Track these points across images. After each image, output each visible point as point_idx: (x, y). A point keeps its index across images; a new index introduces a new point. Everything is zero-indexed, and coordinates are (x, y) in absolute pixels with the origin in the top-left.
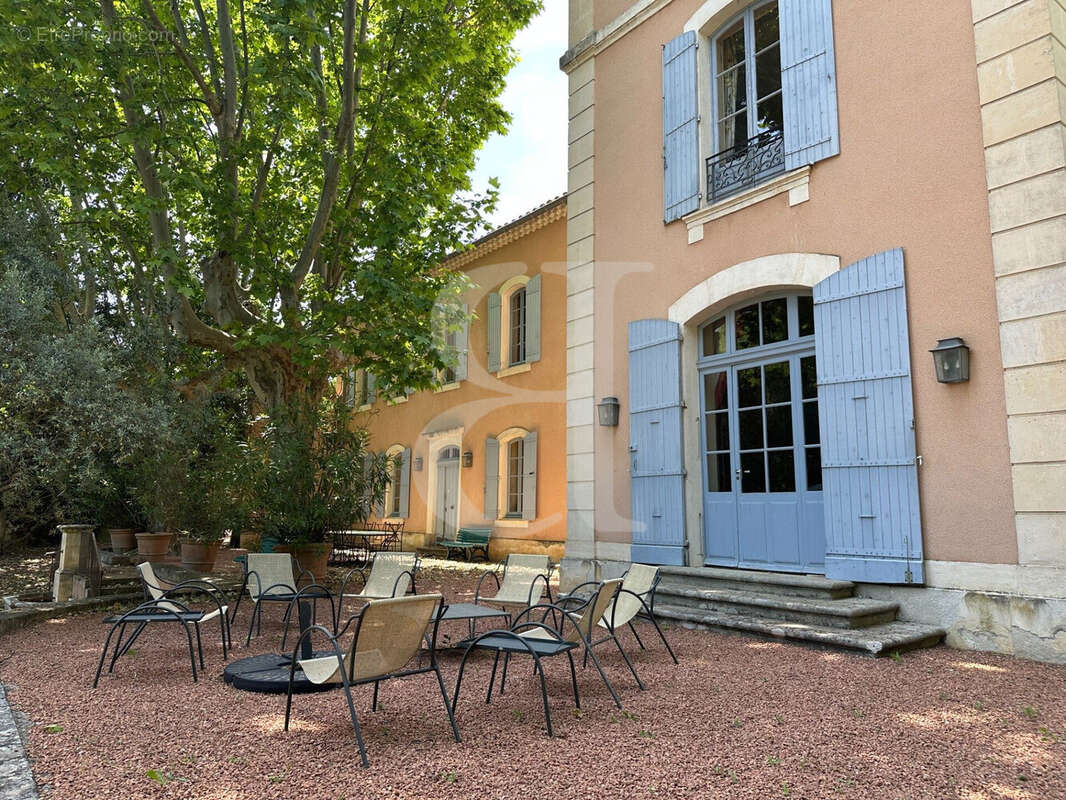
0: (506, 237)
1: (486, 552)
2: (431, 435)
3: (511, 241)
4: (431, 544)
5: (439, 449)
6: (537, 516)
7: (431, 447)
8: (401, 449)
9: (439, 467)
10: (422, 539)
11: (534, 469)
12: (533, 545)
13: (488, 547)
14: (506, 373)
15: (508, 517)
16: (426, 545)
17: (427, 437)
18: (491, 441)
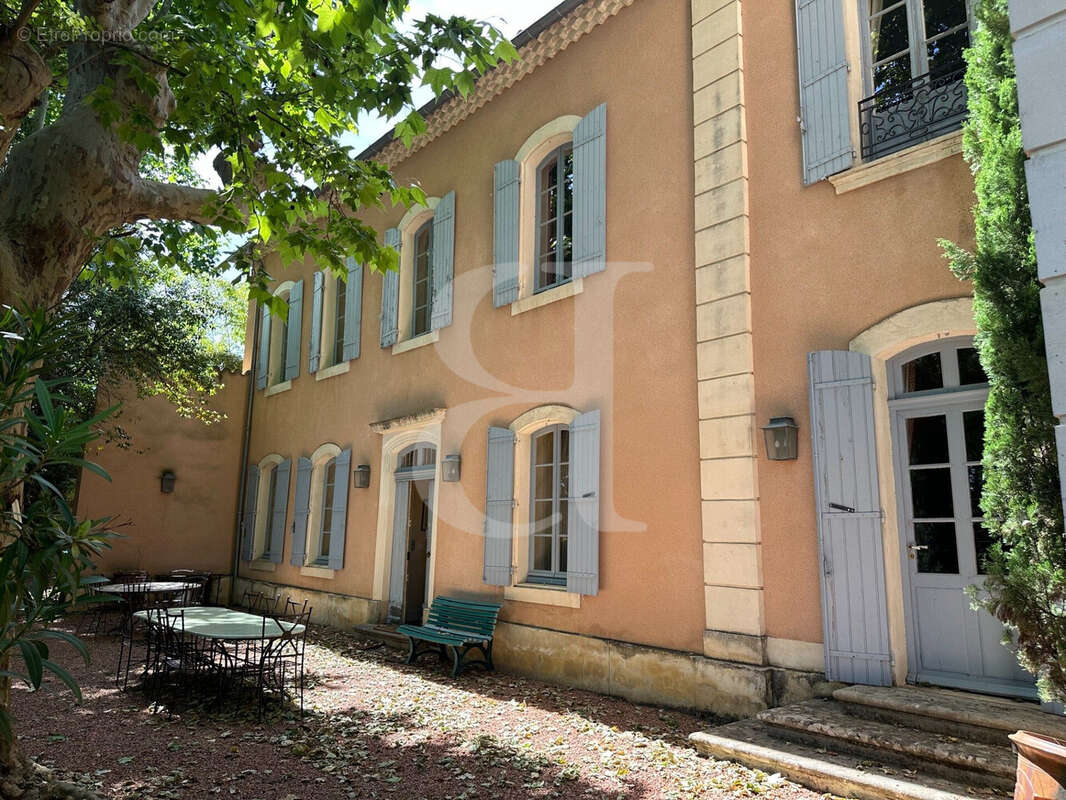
0: (533, 55)
1: (487, 651)
2: (386, 424)
3: (540, 62)
4: (380, 620)
5: (398, 449)
6: (601, 586)
7: (386, 446)
8: (336, 450)
9: (398, 481)
10: (364, 609)
11: (594, 487)
12: (594, 648)
13: (490, 643)
14: (529, 304)
15: (530, 580)
16: (370, 622)
17: (379, 429)
18: (497, 432)
